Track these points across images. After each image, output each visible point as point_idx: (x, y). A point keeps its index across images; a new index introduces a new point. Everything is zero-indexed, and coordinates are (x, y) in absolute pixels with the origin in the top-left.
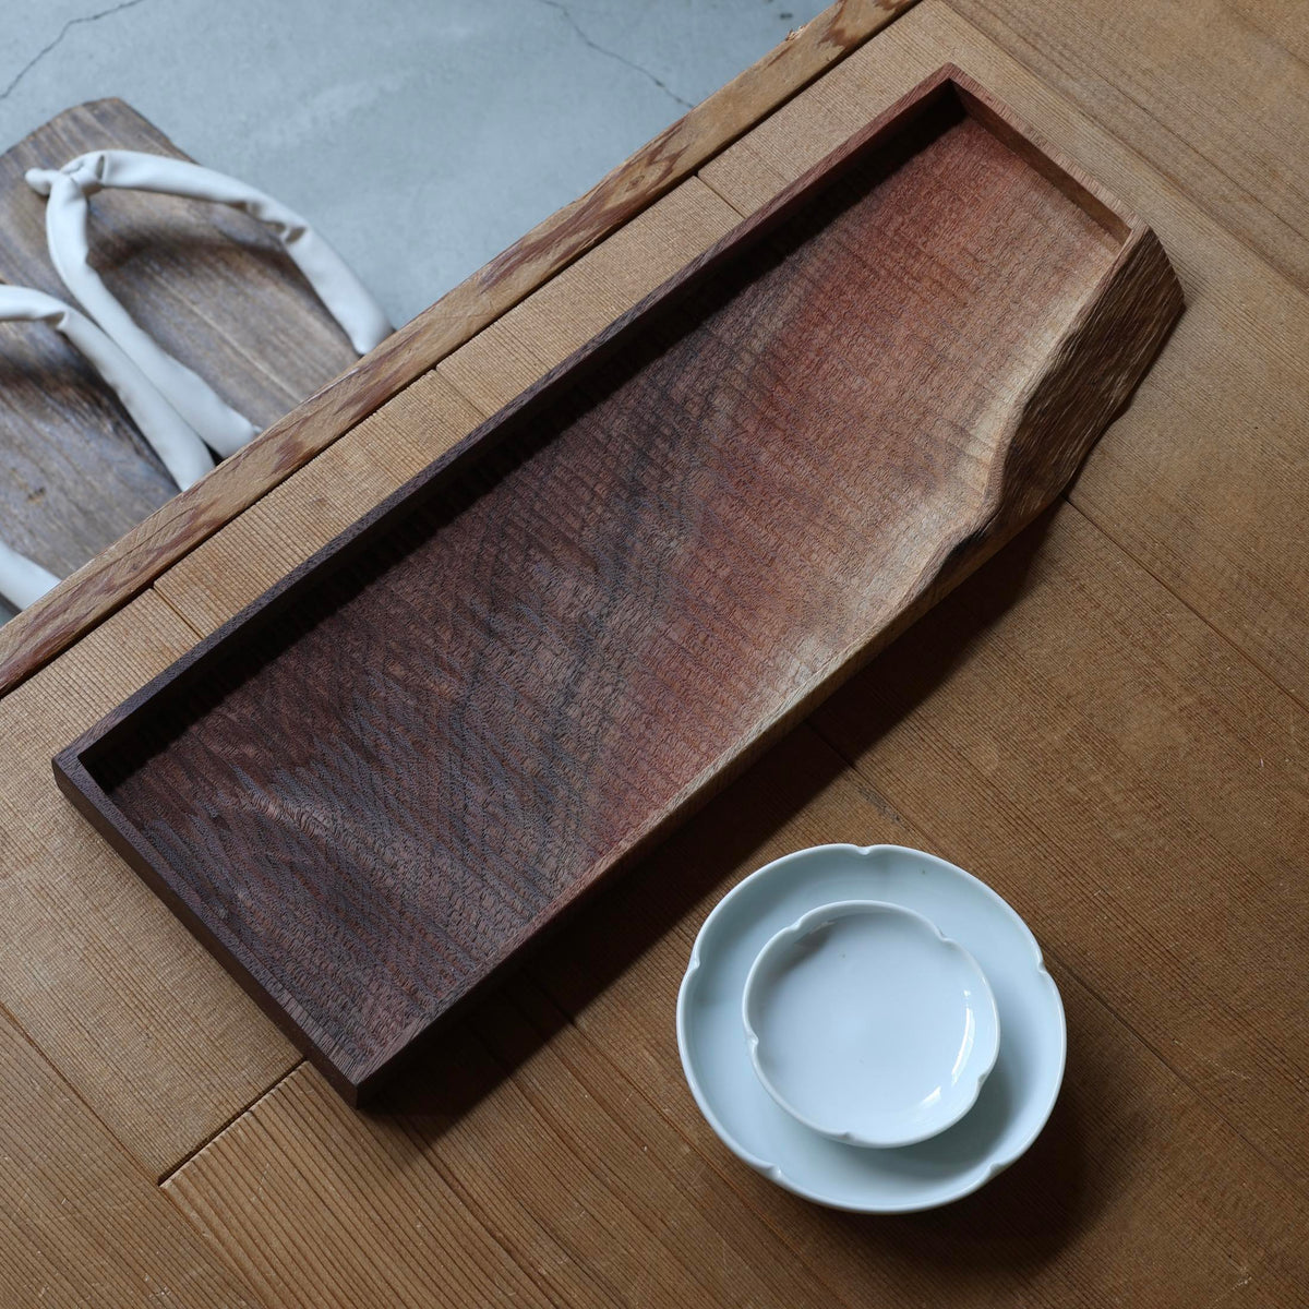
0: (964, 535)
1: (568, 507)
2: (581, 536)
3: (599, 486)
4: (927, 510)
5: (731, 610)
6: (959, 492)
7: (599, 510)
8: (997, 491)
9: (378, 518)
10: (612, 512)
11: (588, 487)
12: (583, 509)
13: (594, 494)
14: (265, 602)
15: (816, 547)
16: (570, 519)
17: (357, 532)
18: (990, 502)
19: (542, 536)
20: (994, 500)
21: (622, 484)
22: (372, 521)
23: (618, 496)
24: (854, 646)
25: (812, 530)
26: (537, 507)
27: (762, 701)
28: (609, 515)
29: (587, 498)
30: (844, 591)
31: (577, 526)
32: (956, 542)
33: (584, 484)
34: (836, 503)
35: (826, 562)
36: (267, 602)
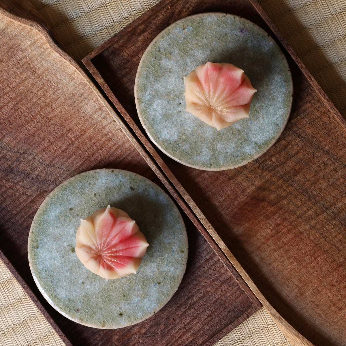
0: (50, 40)
1: (16, 200)
2: (30, 196)
3: (7, 185)
4: (30, 51)
5: (69, 139)
6: (22, 36)
7: (18, 187)
8: (31, 22)
9: (22, 280)
10: (19, 182)
11: (7, 190)
12: (18, 194)
13: (10, 188)
14: (58, 328)
15: (43, 99)
16: (22, 199)
17: (28, 289)
18: (36, 26)
19: (29, 212)
20: (35, 24)
21: (7, 175)
22: (24, 282)
23: (12, 178)
24: (97, 93)
25: (35, 100)
26: (14, 212)
27: (111, 132)
28: (21, 183)
29: (12, 191)
30: (64, 91)
31: (25, 197)
32: (53, 44)
33: (5, 192)
34: (23, 88)
35: (50, 96)
36: (57, 328)
